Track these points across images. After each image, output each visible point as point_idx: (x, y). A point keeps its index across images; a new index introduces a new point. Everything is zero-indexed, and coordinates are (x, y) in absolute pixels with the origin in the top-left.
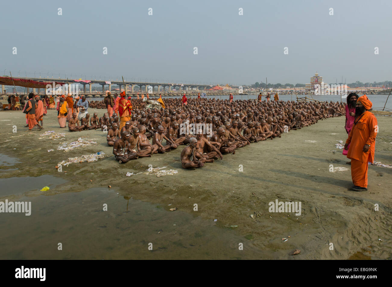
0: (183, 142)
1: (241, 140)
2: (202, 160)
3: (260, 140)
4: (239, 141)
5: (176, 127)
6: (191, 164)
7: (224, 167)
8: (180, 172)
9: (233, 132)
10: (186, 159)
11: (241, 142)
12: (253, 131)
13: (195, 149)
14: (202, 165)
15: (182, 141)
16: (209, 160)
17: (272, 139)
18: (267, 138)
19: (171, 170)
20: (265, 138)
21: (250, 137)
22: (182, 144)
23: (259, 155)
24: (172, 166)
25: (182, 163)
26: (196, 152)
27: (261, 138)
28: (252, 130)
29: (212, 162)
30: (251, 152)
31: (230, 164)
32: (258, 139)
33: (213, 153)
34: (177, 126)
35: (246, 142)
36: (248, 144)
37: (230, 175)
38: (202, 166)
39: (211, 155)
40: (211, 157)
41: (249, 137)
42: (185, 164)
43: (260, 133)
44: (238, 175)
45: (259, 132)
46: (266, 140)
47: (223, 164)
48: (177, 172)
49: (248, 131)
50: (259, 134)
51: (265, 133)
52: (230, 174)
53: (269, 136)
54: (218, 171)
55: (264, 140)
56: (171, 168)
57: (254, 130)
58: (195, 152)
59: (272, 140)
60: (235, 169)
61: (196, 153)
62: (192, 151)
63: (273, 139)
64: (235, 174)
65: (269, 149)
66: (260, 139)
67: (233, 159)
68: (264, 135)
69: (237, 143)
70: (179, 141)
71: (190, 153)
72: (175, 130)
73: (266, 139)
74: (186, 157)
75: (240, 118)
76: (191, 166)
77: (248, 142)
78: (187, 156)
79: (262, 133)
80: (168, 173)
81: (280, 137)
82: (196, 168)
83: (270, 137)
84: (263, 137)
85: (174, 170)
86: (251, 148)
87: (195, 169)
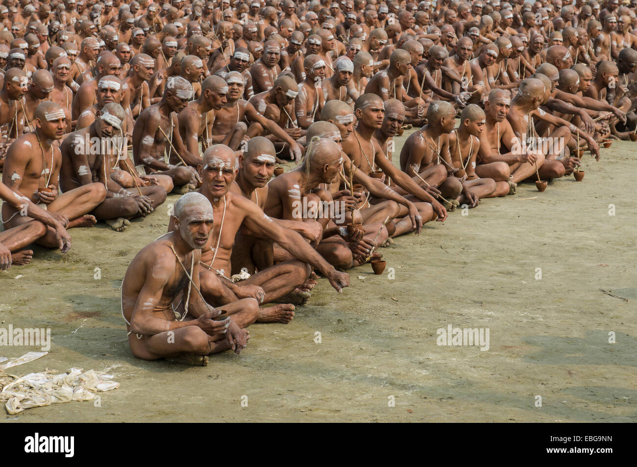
0: (92, 212)
1: (402, 194)
2: (238, 311)
3: (489, 196)
4: (394, 205)
5: (54, 125)
6: (189, 339)
7: (356, 345)
8: (127, 382)
9: (357, 156)
10: (155, 311)
11: (403, 208)
12: (451, 149)
13: (196, 253)
14: (238, 338)
15: (89, 206)
16: (269, 311)
17: (541, 189)
18: (520, 183)
19: (76, 372)
20: (506, 186)
21: (443, 178)
22: (88, 224)
23: (515, 278)
24: (76, 349)
25: (134, 333)
26: (203, 269)
27: (492, 183)
28: (444, 145)
29: (283, 319)
30: (464, 258)
31: (385, 332)
32: (477, 191)
33: (289, 272)
34: (57, 121)
35: (428, 208)
36: (437, 215)
37: (409, 393)
38: (239, 347)
39: (277, 282)
40: (275, 295)
41: (433, 183)
42: (148, 334)
43: (482, 158)
44: (451, 393)
45: (473, 152)
46: (511, 193)
47: (346, 330)
48: (115, 384)
49: (425, 150)
50: (474, 164)
51: (506, 156)
52: (404, 387)
53: (527, 170)
54: (335, 370)
55: (501, 196)
56: (73, 362)
57: (451, 142)
58: (200, 269)
59: (540, 196)
60: (421, 359)
61: (201, 277)
62: (187, 264)
63: (548, 188)
64: (431, 383)
65: (546, 240)
66: (486, 191)
67: (382, 299)
68: (504, 168)
69: (385, 216)
70: (71, 203)
71: (178, 276)
72: (47, 148)
73: (512, 187)
74: (154, 294)
75: (356, 81)
76: (186, 348)
77: (435, 210)
78: (160, 293)
79: (491, 160)
80: (67, 390)
81: (578, 177)
82: (210, 355)
83: (530, 180)
84: (498, 177)
85: (92, 373)
86: (457, 237)
87: (203, 364)
